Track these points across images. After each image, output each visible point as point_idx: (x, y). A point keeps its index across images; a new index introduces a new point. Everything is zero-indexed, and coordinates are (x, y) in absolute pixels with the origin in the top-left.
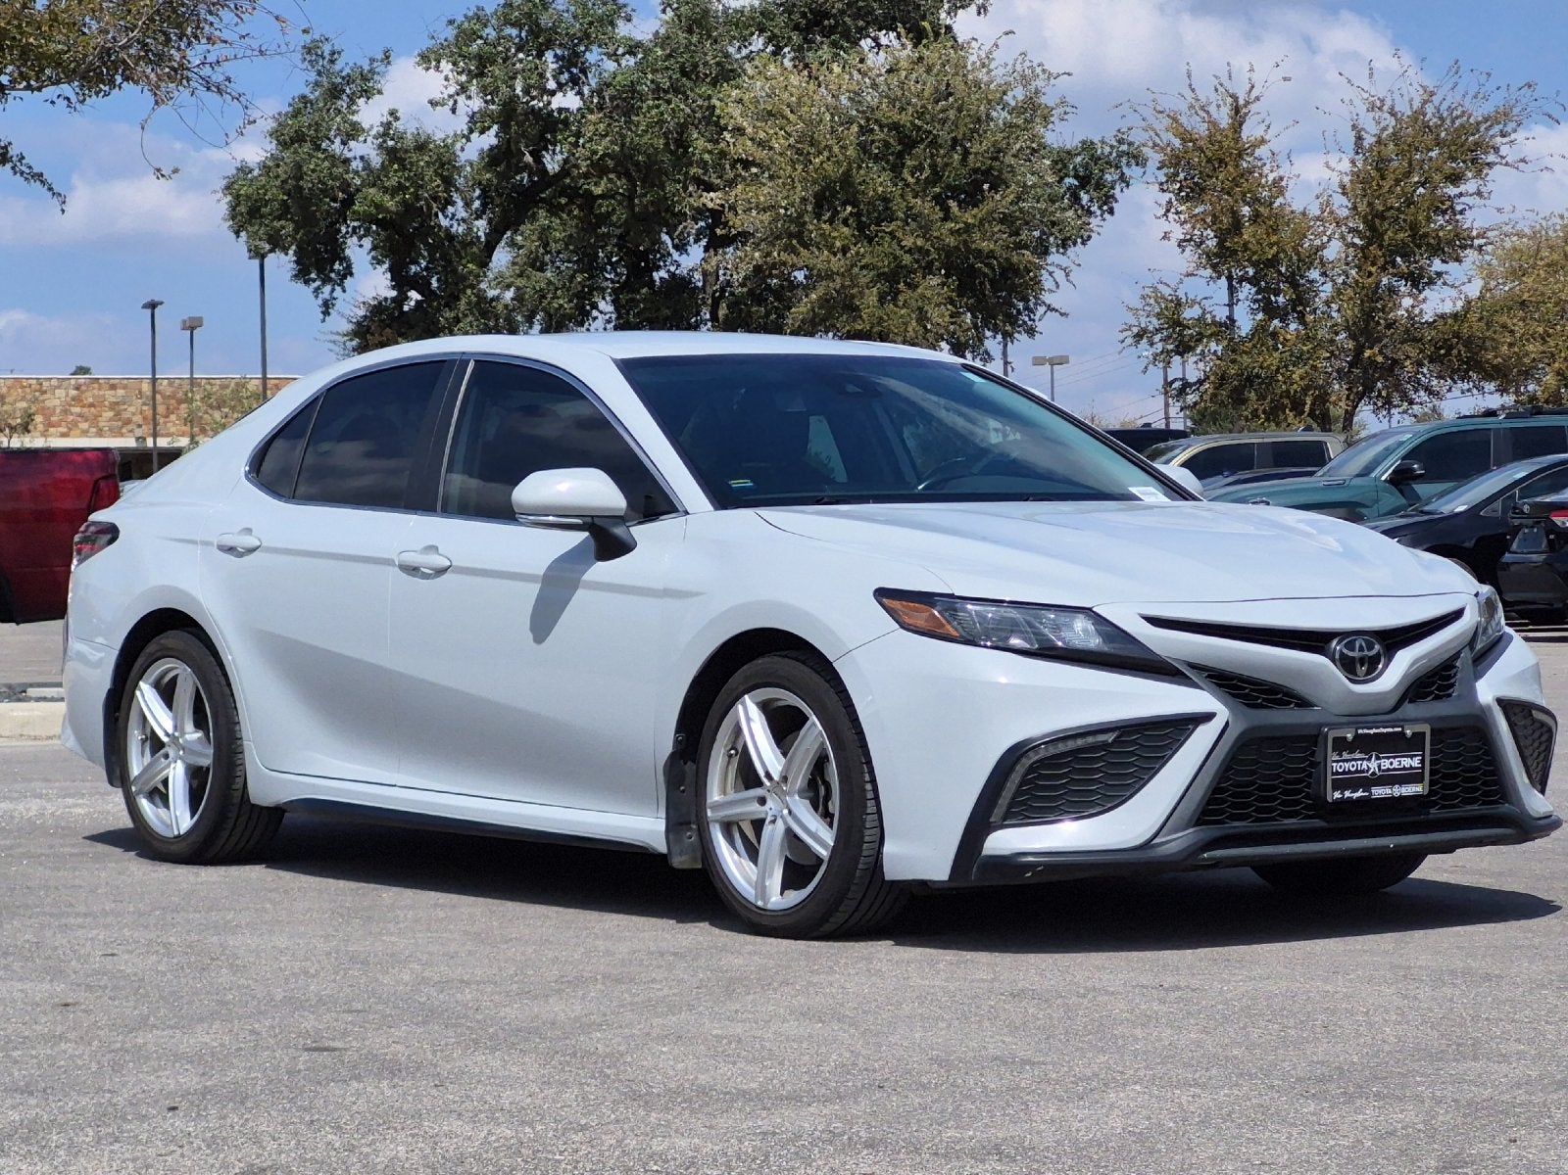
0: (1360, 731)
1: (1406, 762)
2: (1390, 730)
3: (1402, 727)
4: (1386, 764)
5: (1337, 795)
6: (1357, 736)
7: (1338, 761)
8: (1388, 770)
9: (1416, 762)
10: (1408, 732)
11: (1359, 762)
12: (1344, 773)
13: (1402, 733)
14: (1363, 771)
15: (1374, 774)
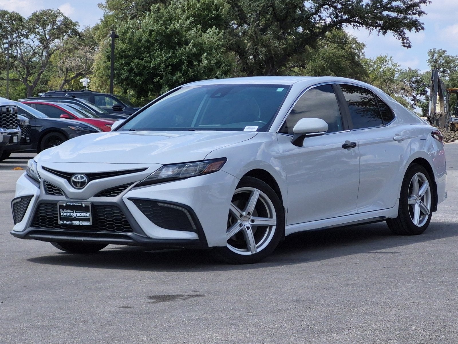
0: (67, 204)
1: (85, 215)
2: (77, 204)
3: (81, 203)
4: (79, 215)
5: (61, 222)
6: (67, 205)
7: (63, 212)
8: (79, 216)
9: (88, 215)
10: (84, 205)
11: (70, 213)
12: (65, 216)
13: (81, 206)
14: (71, 216)
15: (75, 217)
